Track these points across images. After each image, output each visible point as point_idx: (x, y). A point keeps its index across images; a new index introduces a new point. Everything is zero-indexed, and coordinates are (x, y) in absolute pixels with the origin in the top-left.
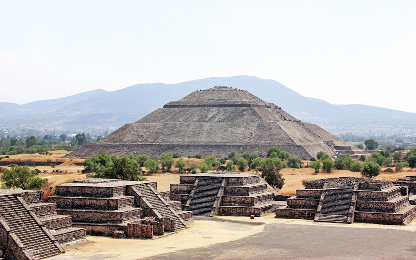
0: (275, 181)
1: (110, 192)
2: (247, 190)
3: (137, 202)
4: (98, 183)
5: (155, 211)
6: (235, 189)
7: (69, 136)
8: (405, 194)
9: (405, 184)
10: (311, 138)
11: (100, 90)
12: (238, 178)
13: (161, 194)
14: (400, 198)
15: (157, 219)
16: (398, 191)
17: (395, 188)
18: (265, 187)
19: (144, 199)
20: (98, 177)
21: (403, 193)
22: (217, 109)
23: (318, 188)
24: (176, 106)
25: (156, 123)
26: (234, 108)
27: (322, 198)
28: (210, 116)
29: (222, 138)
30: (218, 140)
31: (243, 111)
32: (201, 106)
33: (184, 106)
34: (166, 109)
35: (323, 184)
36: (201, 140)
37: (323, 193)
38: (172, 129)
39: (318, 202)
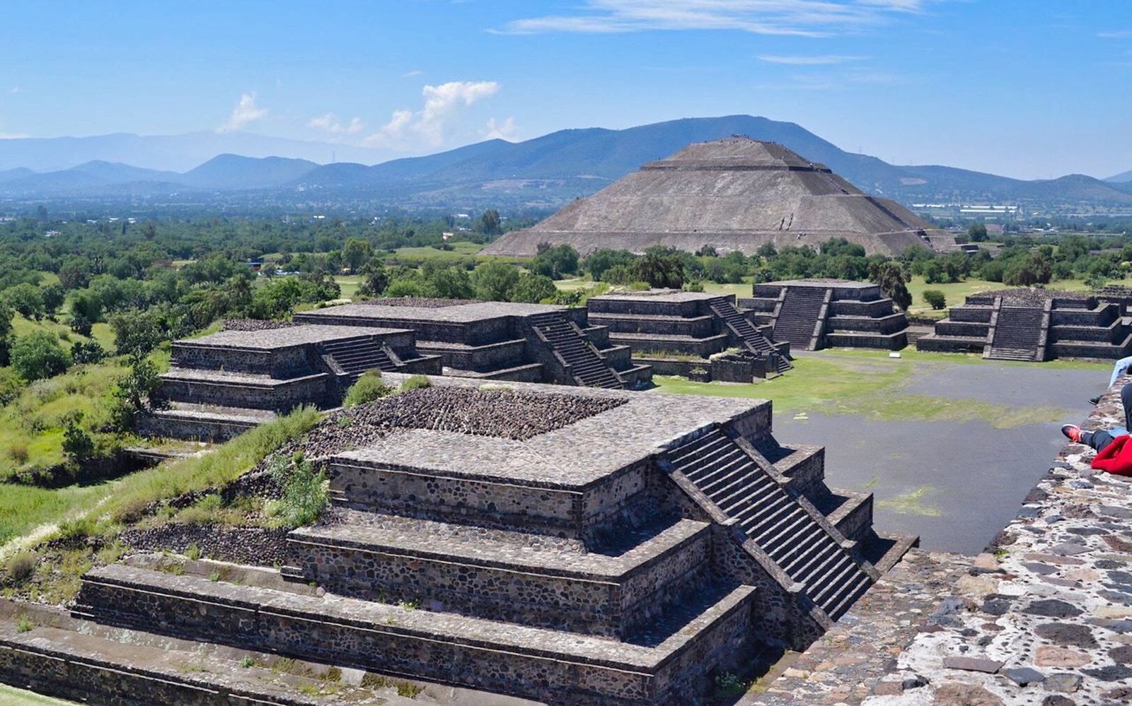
2: (866, 309)
6: (849, 305)
12: (850, 290)
19: (726, 322)
22: (731, 172)
23: (986, 307)
24: (660, 168)
25: (629, 197)
26: (760, 173)
27: (993, 322)
28: (719, 185)
29: (742, 222)
30: (735, 226)
31: (776, 177)
32: (703, 168)
33: (675, 168)
34: (644, 173)
35: (994, 299)
36: (705, 226)
37: (995, 315)
38: (655, 207)
39: (987, 328)
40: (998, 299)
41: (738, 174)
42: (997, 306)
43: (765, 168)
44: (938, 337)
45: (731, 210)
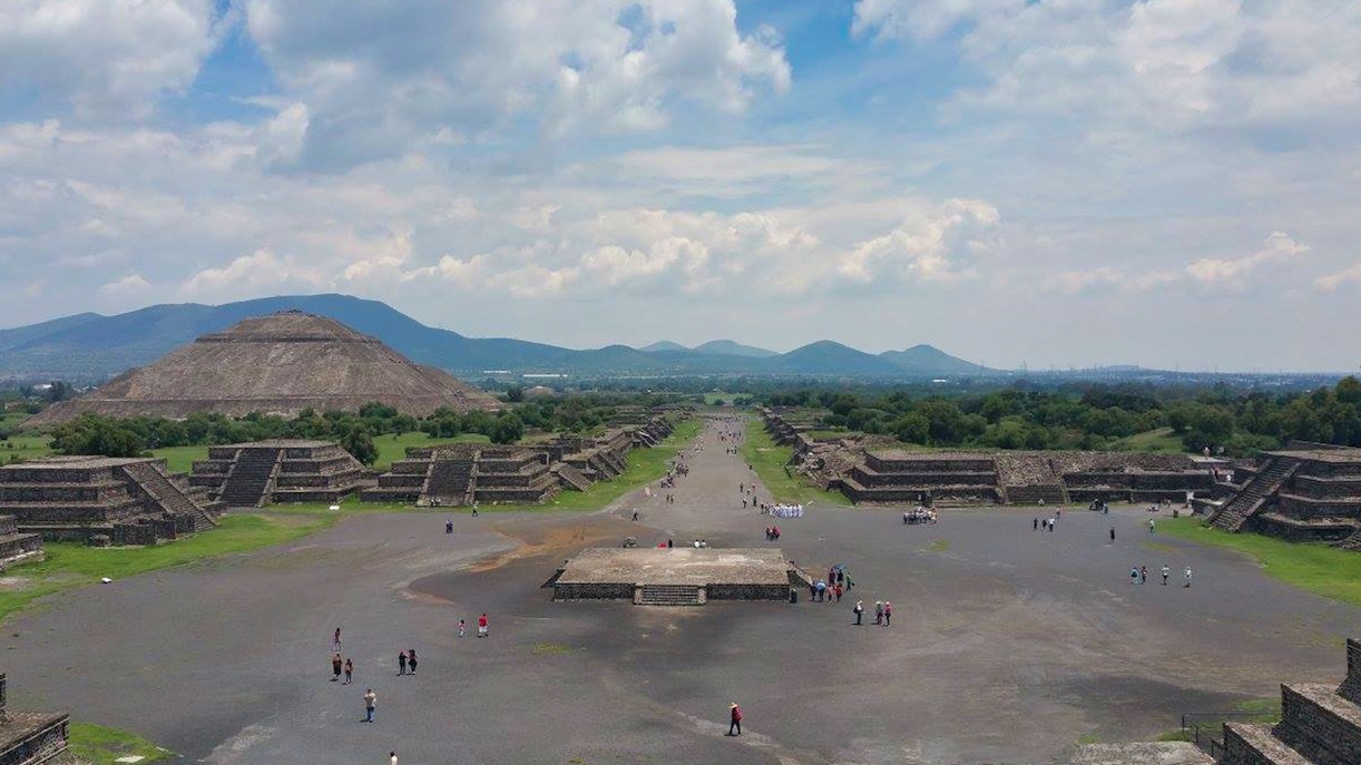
0: (365, 454)
1: (85, 475)
2: (316, 466)
3: (133, 488)
4: (65, 462)
5: (162, 503)
6: (300, 464)
7: (36, 387)
8: (545, 463)
9: (546, 449)
10: (429, 387)
11: (90, 314)
12: (303, 450)
13: (173, 477)
14: (539, 467)
15: (165, 515)
16: (534, 459)
17: (533, 455)
18: (346, 460)
19: (142, 485)
20: (68, 453)
21: (542, 459)
22: (284, 344)
23: (425, 460)
24: (215, 340)
25: (183, 367)
26: (312, 344)
27: (429, 473)
28: (273, 355)
29: (293, 389)
30: (286, 392)
31: (326, 348)
32: (259, 340)
33: (230, 340)
34: (199, 345)
35: (431, 453)
36: (258, 392)
37: (431, 467)
38: (208, 375)
39: (423, 478)
40: (435, 453)
41: (291, 345)
42: (433, 459)
43: (316, 340)
44: (380, 489)
45: (284, 379)
